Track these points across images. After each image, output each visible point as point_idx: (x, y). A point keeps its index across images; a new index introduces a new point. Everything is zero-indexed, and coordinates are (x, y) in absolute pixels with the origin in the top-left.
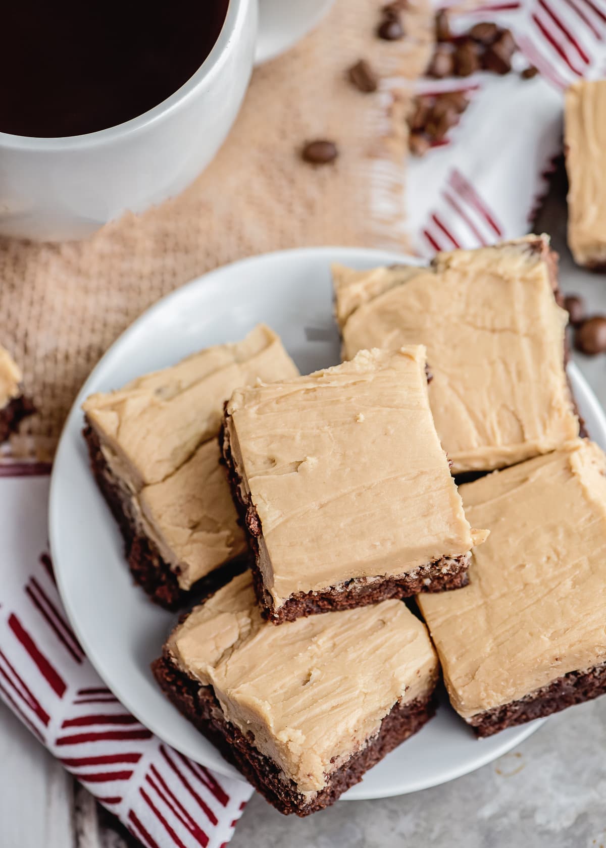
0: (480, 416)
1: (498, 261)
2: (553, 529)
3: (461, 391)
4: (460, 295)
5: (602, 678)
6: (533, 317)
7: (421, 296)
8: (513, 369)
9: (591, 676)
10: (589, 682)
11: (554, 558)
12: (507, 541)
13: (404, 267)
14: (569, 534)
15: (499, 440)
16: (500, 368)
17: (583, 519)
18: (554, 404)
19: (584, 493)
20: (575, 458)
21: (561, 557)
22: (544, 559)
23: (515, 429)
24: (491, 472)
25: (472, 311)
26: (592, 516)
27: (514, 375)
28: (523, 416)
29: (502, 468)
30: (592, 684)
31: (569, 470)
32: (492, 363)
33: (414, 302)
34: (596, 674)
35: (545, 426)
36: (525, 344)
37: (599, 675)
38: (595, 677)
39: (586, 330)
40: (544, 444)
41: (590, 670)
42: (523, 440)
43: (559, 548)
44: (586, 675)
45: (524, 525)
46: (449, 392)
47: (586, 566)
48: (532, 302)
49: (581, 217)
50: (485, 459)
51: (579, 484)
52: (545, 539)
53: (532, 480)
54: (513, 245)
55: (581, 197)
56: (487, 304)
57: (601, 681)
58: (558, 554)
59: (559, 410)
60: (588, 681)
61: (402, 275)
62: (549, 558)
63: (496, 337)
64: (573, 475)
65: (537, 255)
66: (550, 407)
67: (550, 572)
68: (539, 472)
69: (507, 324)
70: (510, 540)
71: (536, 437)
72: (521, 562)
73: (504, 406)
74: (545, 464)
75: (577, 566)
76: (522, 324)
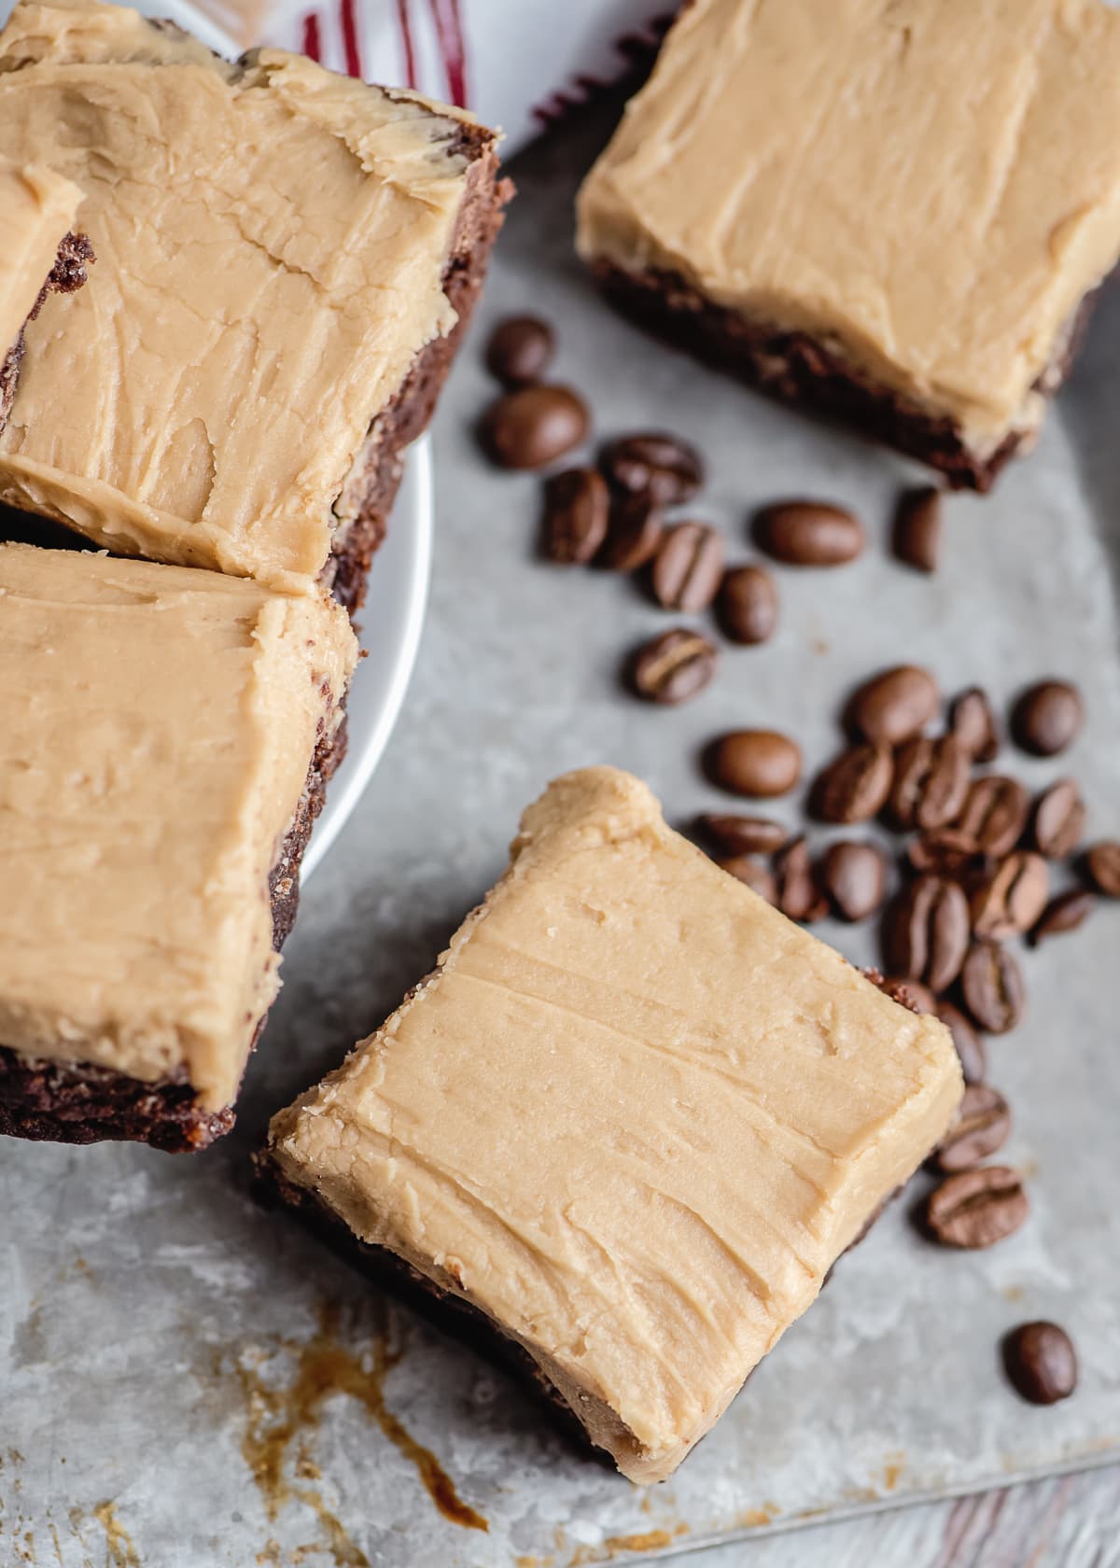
0: (138, 420)
1: (373, 124)
2: (133, 726)
3: (133, 345)
4: (253, 149)
5: (62, 1098)
6: (373, 280)
7: (171, 107)
8: (266, 359)
9: (40, 1081)
10: (29, 1092)
11: (98, 786)
12: (27, 699)
13: (182, 35)
14: (160, 754)
15: (146, 489)
16: (241, 342)
17: (207, 743)
18: (302, 478)
19: (247, 691)
20: (275, 610)
21: (112, 793)
22: (76, 777)
23: (194, 486)
24: (95, 547)
25: (257, 196)
26: (231, 746)
27: (258, 374)
28: (224, 466)
29: (124, 551)
30: (35, 1099)
31: (248, 628)
32: (230, 324)
33: (148, 111)
34: (53, 1084)
35: (256, 512)
36: (323, 322)
37: (60, 1088)
38: (47, 1088)
39: (524, 403)
40: (232, 548)
41: (42, 1066)
42: (196, 517)
43: (121, 774)
44: (28, 1071)
45: (84, 687)
46: (105, 332)
47: (150, 837)
48: (389, 248)
49: (631, 154)
50: (97, 514)
51: (249, 668)
52: (106, 736)
53: (159, 606)
54: (425, 109)
55: (652, 112)
56: (297, 199)
57: (57, 1105)
58: (110, 781)
59: (306, 497)
60: (27, 1088)
61: (165, 47)
62: (87, 780)
63: (274, 275)
64: (251, 642)
65: (460, 159)
66: (291, 480)
67: (71, 806)
68: (184, 598)
69: (310, 265)
70: (36, 699)
71: (224, 524)
72: (25, 756)
73: (201, 425)
74: (209, 590)
75: (131, 827)
76: (341, 279)
